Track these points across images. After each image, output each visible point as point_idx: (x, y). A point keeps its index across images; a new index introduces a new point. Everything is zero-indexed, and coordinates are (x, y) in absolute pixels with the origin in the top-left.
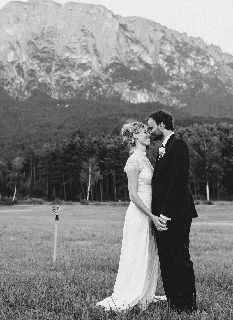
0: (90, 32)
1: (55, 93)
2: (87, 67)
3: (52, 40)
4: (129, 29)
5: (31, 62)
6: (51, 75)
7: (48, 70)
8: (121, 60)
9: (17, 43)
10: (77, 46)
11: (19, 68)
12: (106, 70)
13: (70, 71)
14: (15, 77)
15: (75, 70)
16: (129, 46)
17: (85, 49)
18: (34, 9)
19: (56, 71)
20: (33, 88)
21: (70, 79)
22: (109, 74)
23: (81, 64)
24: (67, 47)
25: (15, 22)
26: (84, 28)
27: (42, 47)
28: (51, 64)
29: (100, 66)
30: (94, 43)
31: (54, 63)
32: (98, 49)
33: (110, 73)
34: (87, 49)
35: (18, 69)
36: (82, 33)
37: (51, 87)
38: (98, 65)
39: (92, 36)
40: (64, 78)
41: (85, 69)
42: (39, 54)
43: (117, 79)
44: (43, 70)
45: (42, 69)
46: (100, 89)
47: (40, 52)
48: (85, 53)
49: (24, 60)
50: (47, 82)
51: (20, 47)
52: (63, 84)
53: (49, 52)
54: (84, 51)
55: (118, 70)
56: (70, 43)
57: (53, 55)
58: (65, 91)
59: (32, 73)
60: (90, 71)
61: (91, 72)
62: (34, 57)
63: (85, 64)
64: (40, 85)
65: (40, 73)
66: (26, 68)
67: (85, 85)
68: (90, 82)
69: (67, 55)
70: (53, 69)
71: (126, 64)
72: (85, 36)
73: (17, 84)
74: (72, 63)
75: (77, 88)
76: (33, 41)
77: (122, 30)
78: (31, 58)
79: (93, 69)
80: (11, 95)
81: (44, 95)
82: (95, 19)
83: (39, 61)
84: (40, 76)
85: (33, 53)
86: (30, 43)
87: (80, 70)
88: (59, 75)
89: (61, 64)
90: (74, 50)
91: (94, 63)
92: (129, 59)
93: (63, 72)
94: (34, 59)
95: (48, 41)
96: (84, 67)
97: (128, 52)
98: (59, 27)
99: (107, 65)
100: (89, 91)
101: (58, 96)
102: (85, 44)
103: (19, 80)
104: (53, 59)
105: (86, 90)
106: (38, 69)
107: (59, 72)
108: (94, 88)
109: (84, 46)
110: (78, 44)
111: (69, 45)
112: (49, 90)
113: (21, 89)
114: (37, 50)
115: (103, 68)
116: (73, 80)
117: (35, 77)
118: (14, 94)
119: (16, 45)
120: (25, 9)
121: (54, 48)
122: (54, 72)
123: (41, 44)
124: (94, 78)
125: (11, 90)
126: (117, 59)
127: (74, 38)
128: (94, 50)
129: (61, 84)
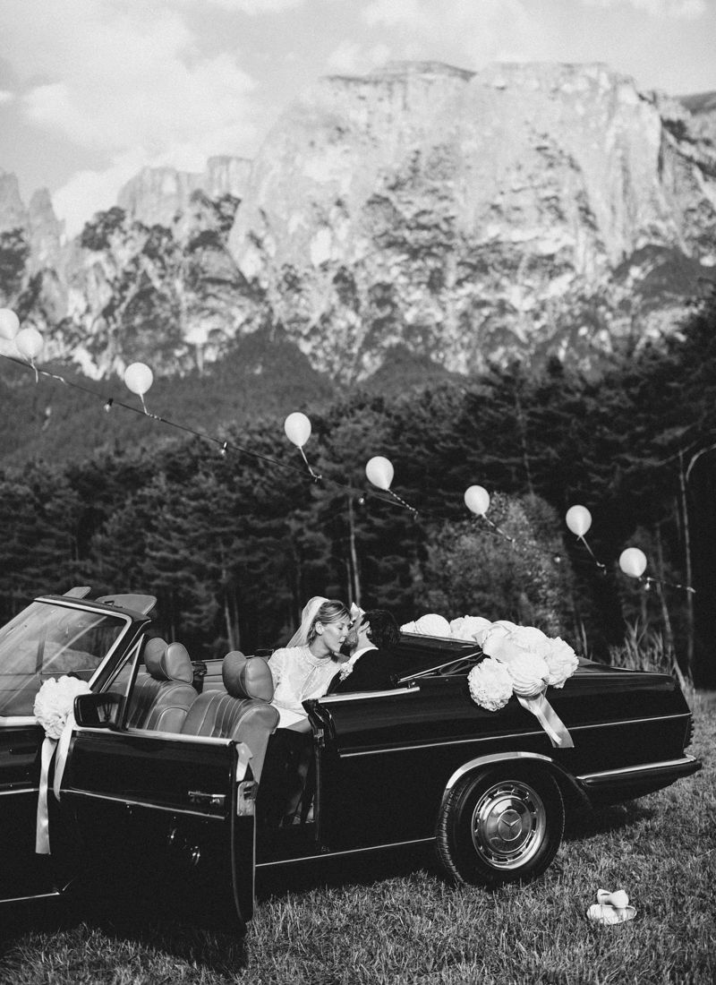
0: (566, 153)
1: (455, 353)
2: (559, 267)
3: (446, 188)
4: (693, 136)
5: (379, 260)
6: (442, 298)
7: (435, 283)
8: (671, 237)
9: (339, 203)
10: (525, 200)
11: (345, 283)
12: (619, 273)
13: (505, 282)
14: (333, 311)
15: (520, 277)
16: (696, 187)
17: (550, 207)
18: (390, 97)
19: (459, 283)
20: (386, 343)
21: (503, 308)
22: (629, 283)
23: (541, 257)
24: (495, 207)
25: (332, 141)
26: (545, 143)
27: (415, 210)
28: (444, 264)
29: (601, 259)
30: (580, 187)
31: (452, 259)
32: (593, 207)
33: (636, 281)
34: (557, 209)
35: (340, 285)
36: (539, 159)
37: (445, 335)
38: (595, 255)
39: (573, 165)
40: (484, 304)
41: (553, 273)
42: (406, 233)
43: (657, 299)
44: (420, 283)
45: (415, 280)
46: (603, 335)
47: (409, 228)
48: (553, 223)
49: (359, 255)
50: (431, 322)
51: (347, 216)
52: (483, 325)
53: (437, 226)
54: (549, 216)
55: (658, 271)
56: (502, 193)
57: (450, 235)
58: (491, 347)
59: (384, 295)
60: (568, 277)
61: (571, 283)
62: (390, 245)
63: (551, 257)
64: (409, 331)
65: (409, 294)
66: (366, 280)
67: (553, 324)
68: (570, 312)
69: (492, 231)
70: (451, 279)
71: (687, 250)
72: (551, 165)
73: (338, 332)
74: (508, 256)
75: (529, 335)
76: (386, 193)
77: (671, 139)
78: (381, 249)
79: (579, 270)
80: (320, 367)
81: (424, 361)
82: (580, 110)
83: (405, 257)
84: (410, 305)
85: (386, 233)
86: (377, 201)
87: (537, 276)
88: (469, 296)
89: (474, 261)
90: (515, 216)
91: (580, 251)
92: (696, 232)
93: (480, 286)
94: (388, 252)
95: (434, 191)
96: (548, 266)
97: (693, 210)
98: (468, 146)
99: (624, 254)
100: (565, 343)
101: (468, 362)
102: (549, 192)
103: (344, 318)
104: (449, 248)
105: (556, 340)
106: (403, 280)
107: (468, 288)
108: (583, 331)
109: (547, 199)
110: (530, 192)
111: (499, 200)
112: (439, 345)
113: (350, 347)
114: (400, 223)
115: (609, 267)
116: (514, 311)
117: (394, 306)
118: (330, 364)
119: (334, 212)
120: (362, 98)
121: (451, 213)
122: (454, 289)
123: (410, 202)
124: (582, 299)
125: (320, 353)
126: (656, 233)
127: (514, 175)
128: (581, 209)
129: (476, 324)
